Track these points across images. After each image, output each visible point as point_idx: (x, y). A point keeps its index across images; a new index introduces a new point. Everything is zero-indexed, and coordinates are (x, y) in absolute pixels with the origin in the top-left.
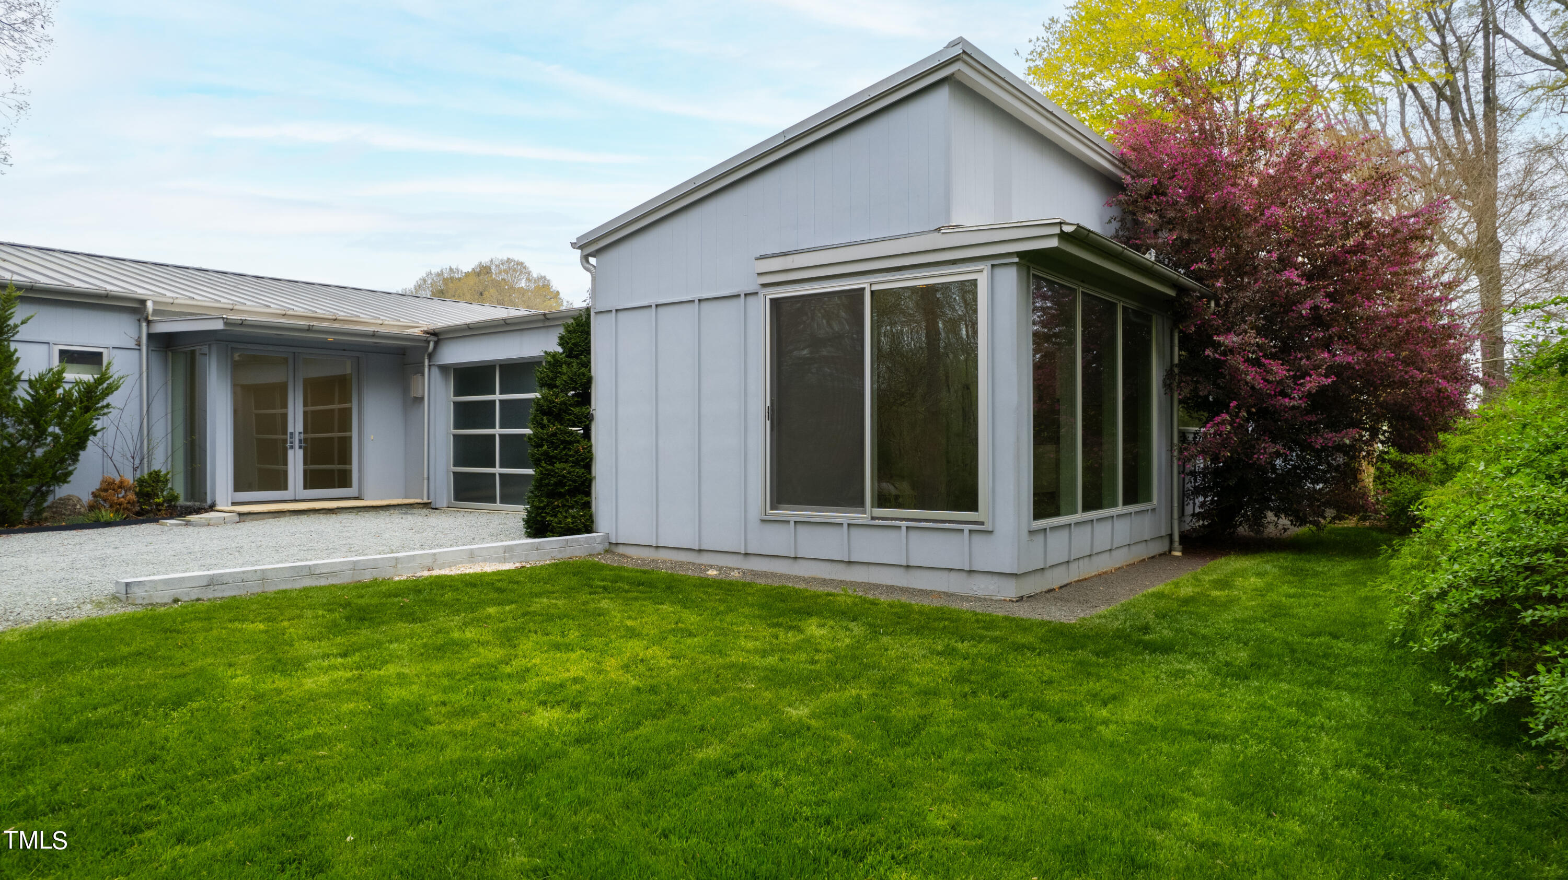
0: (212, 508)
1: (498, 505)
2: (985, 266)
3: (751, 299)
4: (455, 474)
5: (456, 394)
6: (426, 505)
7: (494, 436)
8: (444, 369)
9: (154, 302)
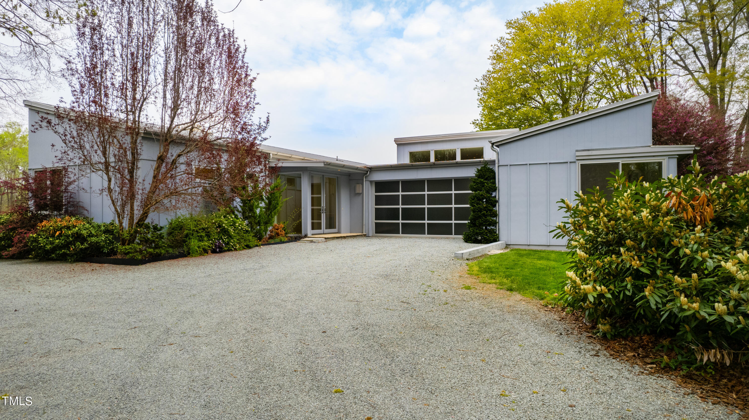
0: (306, 236)
1: (401, 235)
2: (666, 158)
3: (572, 164)
4: (376, 223)
5: (376, 192)
6: (365, 235)
7: (399, 208)
8: (371, 182)
9: (273, 154)
